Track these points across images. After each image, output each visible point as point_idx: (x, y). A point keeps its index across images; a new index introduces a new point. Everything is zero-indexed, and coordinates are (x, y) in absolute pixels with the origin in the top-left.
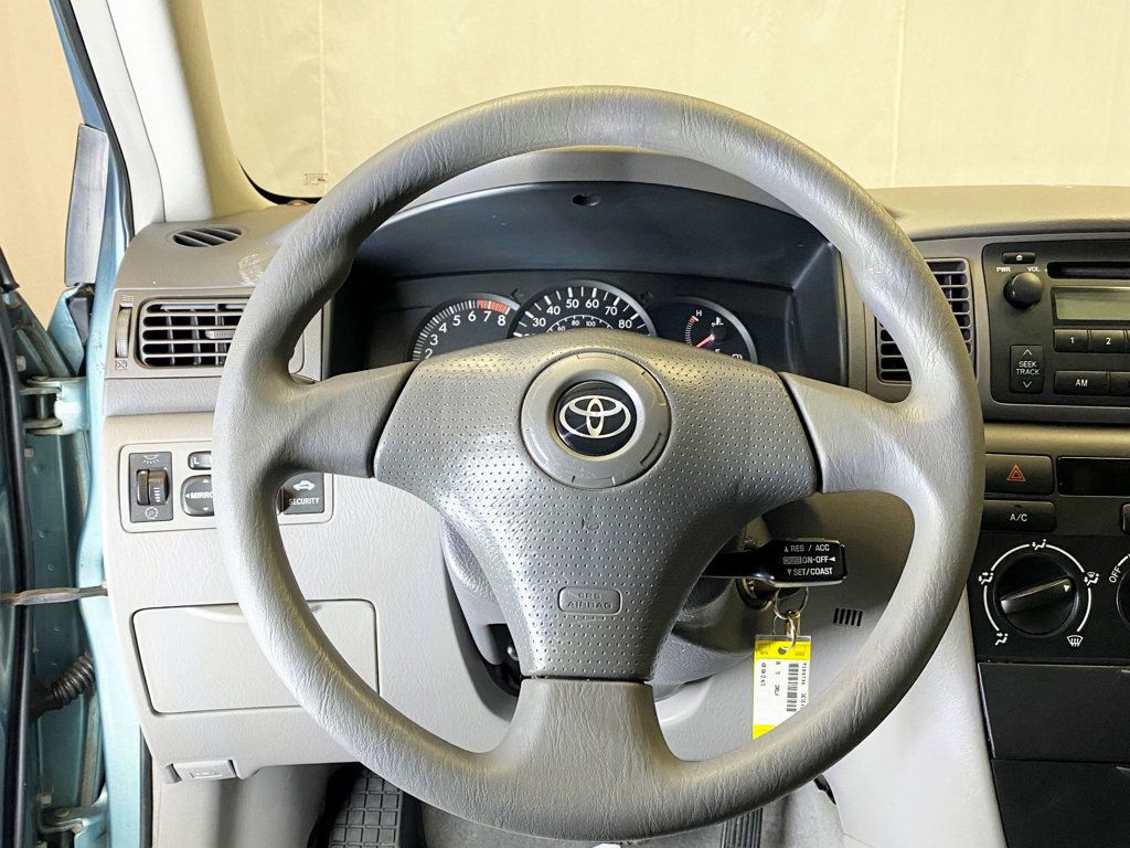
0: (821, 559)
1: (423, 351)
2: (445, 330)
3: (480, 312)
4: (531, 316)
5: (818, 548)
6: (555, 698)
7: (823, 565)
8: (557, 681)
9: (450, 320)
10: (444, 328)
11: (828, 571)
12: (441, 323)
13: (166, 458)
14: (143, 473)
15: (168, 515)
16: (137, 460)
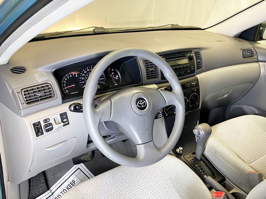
0: (161, 114)
1: (63, 85)
2: (66, 80)
3: (72, 75)
4: (82, 74)
5: (160, 113)
6: (145, 147)
7: (161, 115)
8: (144, 144)
9: (67, 77)
10: (66, 79)
11: (162, 116)
12: (65, 78)
13: (39, 122)
14: (36, 127)
15: (43, 134)
16: (34, 125)
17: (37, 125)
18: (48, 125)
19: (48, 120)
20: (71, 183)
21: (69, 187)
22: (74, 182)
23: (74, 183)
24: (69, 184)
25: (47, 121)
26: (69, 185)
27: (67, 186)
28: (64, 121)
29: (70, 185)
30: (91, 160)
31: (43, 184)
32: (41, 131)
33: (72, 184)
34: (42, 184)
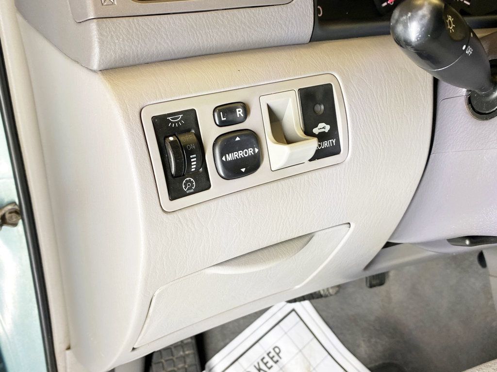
13: (190, 116)
14: (171, 139)
15: (204, 184)
16: (162, 125)
17: (175, 132)
18: (238, 139)
19: (239, 112)
20: (268, 354)
21: (263, 366)
22: (277, 350)
23: (278, 354)
24: (264, 358)
25: (231, 117)
26: (262, 360)
27: (258, 363)
28: (316, 131)
29: (267, 359)
30: (336, 293)
31: (188, 350)
32: (197, 169)
33: (272, 358)
34: (184, 351)
